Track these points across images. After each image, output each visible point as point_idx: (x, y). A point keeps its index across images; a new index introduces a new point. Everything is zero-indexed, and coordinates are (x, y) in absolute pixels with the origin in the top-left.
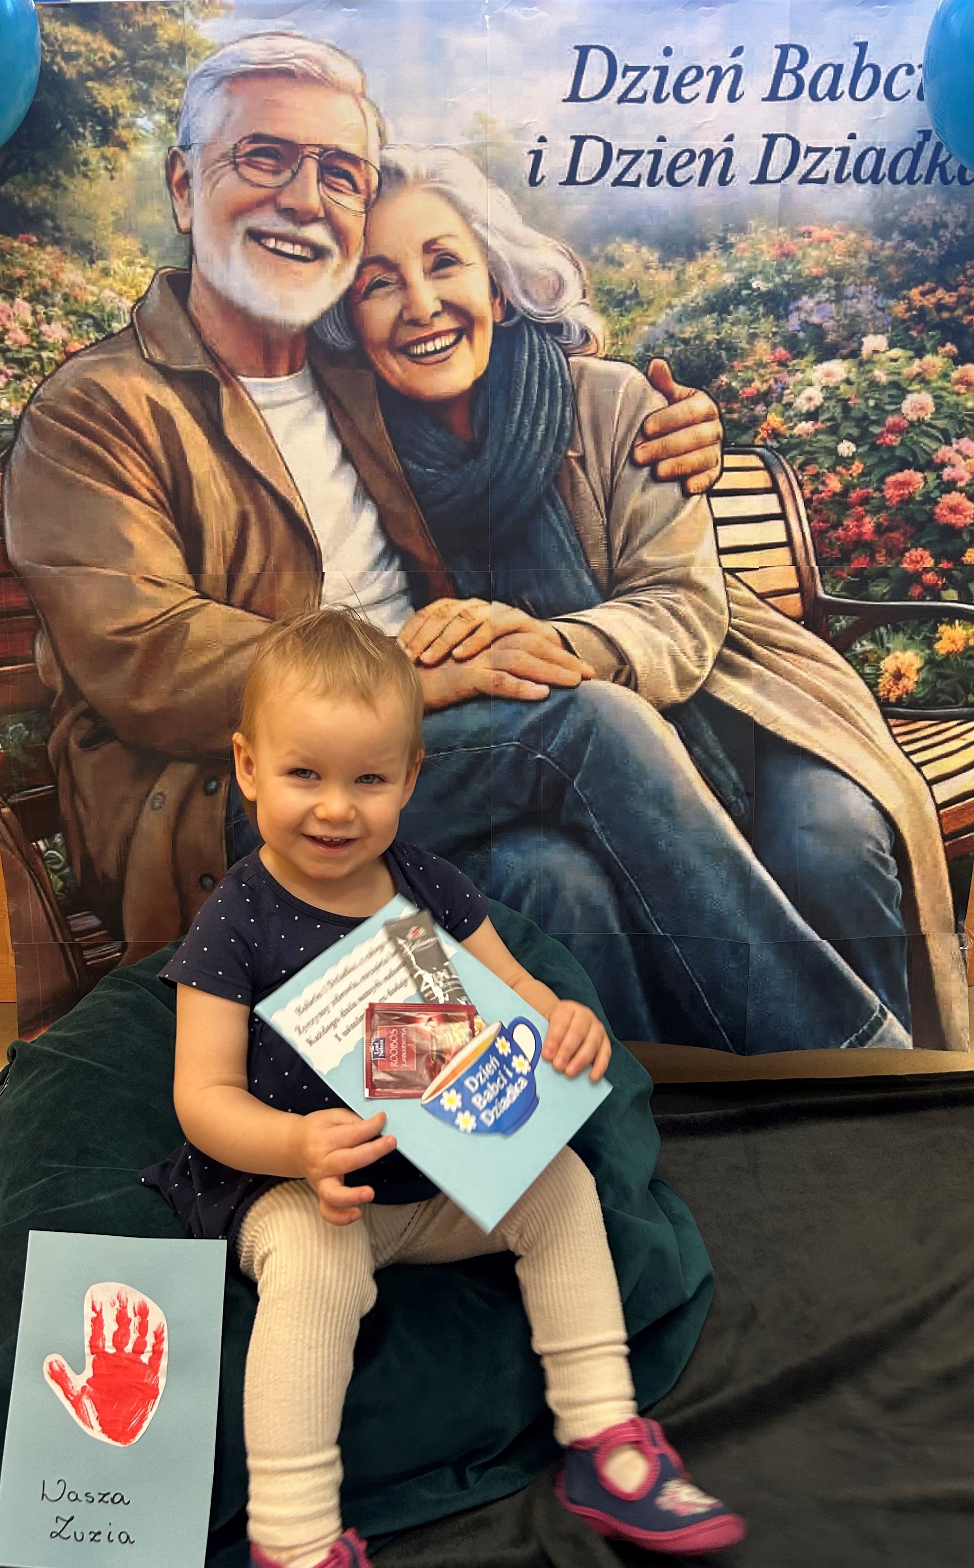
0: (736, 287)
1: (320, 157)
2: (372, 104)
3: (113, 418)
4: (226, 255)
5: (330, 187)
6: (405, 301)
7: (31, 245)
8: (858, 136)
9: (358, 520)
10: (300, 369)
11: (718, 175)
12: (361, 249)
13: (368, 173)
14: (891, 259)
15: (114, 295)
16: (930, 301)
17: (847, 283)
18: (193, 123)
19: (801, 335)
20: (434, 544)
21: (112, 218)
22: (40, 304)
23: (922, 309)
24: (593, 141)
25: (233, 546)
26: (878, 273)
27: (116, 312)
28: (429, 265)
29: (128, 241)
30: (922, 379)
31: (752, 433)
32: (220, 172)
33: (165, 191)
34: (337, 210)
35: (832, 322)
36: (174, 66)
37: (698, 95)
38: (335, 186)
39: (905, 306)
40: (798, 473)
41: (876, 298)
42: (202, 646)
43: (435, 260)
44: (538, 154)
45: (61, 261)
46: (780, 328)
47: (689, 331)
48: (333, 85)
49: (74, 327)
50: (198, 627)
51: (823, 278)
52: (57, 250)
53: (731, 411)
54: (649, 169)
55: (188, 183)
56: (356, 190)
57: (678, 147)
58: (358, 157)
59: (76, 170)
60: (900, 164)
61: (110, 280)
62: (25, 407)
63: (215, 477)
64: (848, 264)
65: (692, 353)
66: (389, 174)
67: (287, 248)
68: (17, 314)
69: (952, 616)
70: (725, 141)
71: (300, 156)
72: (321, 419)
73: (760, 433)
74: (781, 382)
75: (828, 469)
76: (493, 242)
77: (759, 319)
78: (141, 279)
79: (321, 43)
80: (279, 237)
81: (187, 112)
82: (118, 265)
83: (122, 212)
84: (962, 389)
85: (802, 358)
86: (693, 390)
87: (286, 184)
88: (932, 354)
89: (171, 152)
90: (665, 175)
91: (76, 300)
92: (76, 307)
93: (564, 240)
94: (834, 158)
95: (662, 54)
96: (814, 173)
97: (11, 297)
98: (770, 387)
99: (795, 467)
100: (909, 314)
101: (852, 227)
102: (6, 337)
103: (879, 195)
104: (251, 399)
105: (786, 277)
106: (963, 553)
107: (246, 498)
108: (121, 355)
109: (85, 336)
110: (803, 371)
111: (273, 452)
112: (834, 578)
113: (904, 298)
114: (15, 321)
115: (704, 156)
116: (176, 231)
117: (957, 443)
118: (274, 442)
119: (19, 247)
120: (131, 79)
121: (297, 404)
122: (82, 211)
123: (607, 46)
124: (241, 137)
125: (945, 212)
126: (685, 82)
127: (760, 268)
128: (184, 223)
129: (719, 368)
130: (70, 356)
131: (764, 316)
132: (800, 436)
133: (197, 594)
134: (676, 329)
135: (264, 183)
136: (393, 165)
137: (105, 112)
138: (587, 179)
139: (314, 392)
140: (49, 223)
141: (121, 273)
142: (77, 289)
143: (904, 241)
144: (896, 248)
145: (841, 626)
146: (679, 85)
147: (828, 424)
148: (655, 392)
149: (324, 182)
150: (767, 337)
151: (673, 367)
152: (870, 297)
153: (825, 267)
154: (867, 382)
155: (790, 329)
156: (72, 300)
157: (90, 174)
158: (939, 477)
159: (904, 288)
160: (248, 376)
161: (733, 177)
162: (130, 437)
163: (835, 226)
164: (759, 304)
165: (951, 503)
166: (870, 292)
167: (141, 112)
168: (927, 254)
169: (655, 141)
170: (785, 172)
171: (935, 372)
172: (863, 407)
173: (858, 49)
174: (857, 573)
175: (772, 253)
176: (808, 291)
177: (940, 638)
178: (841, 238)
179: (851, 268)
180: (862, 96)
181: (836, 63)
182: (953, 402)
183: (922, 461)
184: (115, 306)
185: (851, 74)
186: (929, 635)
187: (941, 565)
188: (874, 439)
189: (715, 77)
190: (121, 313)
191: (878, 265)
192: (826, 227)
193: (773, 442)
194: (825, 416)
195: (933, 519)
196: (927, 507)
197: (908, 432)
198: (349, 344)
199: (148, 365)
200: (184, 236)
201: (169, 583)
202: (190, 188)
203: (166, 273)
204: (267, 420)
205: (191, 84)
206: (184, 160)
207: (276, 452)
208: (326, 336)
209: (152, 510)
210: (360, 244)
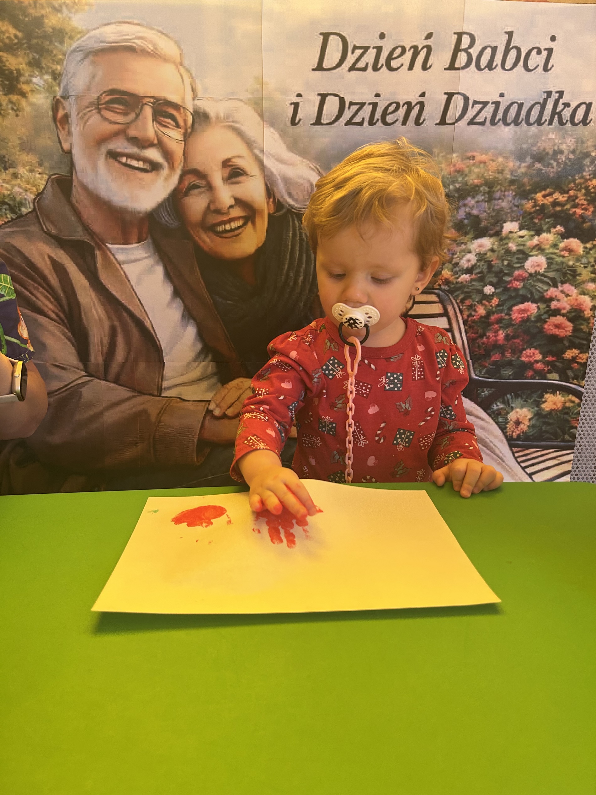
1: (154, 105)
2: (188, 70)
3: (27, 268)
4: (95, 167)
5: (161, 124)
6: (211, 198)
8: (506, 94)
9: (185, 331)
10: (145, 240)
11: (414, 119)
12: (182, 164)
13: (185, 115)
14: (525, 174)
15: (21, 191)
16: (550, 199)
17: (496, 190)
18: (71, 82)
19: (466, 221)
20: (233, 346)
21: (18, 142)
23: (543, 206)
24: (332, 97)
25: (107, 346)
26: (516, 183)
27: (24, 201)
28: (226, 175)
29: (29, 157)
30: (541, 248)
32: (89, 114)
33: (53, 126)
34: (165, 139)
35: (485, 213)
36: (56, 44)
37: (402, 65)
38: (164, 124)
39: (532, 204)
40: (460, 304)
41: (514, 199)
42: (90, 405)
43: (230, 172)
44: (296, 105)
48: (161, 57)
50: (87, 394)
51: (481, 186)
54: (369, 114)
55: (68, 120)
56: (178, 126)
57: (388, 100)
58: (179, 105)
60: (532, 113)
61: (19, 181)
63: (93, 305)
64: (497, 178)
66: (199, 116)
67: (134, 163)
69: (554, 389)
70: (420, 96)
71: (141, 104)
72: (160, 270)
73: (437, 281)
74: (452, 250)
75: (477, 302)
76: (268, 163)
78: (39, 181)
79: (152, 29)
80: (128, 156)
81: (66, 75)
82: (23, 171)
83: (25, 138)
84: (566, 254)
85: (465, 236)
87: (132, 122)
88: (547, 233)
89: (55, 99)
90: (380, 118)
93: (314, 161)
94: (490, 108)
95: (378, 37)
96: (478, 118)
99: (458, 301)
100: (534, 209)
101: (500, 154)
103: (519, 133)
104: (115, 258)
105: (457, 185)
106: (564, 352)
107: (114, 318)
108: (29, 228)
109: (4, 216)
110: (466, 244)
111: (130, 290)
112: (481, 366)
113: (532, 199)
115: (406, 106)
116: (61, 151)
117: (562, 287)
118: (130, 284)
120: (28, 52)
121: (144, 261)
123: (341, 33)
124: (102, 92)
125: (561, 144)
126: (394, 57)
128: (66, 146)
132: (462, 282)
133: (86, 374)
135: (118, 121)
136: (202, 111)
137: (11, 72)
138: (328, 121)
139: (155, 254)
141: (26, 177)
143: (533, 163)
144: (529, 167)
145: (485, 395)
146: (389, 58)
147: (479, 276)
149: (157, 122)
152: (510, 199)
153: (482, 179)
154: (504, 250)
155: (459, 218)
157: (2, 112)
158: (548, 306)
159: (532, 193)
160: (112, 244)
161: (424, 120)
162: (39, 280)
163: (490, 153)
165: (556, 322)
166: (511, 195)
167: (35, 74)
168: (549, 171)
169: (373, 96)
170: (458, 118)
171: (548, 243)
172: (500, 265)
173: (507, 36)
174: (495, 363)
175: (449, 169)
176: (471, 194)
177: (546, 401)
178: (493, 161)
179: (499, 180)
180: (509, 68)
181: (493, 44)
182: (559, 262)
183: (536, 297)
184: (23, 197)
185: (503, 53)
186: (537, 399)
187: (547, 359)
188: (506, 284)
189: (413, 53)
190: (27, 202)
191: (517, 178)
192: (484, 153)
193: (445, 286)
194: (478, 271)
195: (544, 332)
196: (539, 324)
197: (528, 280)
198: (176, 224)
199: (47, 236)
200: (66, 155)
201: (68, 367)
202: (69, 124)
203: (56, 178)
204: (126, 271)
205: (68, 57)
206: (65, 105)
207: (132, 290)
208: (161, 219)
209: (57, 324)
210: (181, 161)
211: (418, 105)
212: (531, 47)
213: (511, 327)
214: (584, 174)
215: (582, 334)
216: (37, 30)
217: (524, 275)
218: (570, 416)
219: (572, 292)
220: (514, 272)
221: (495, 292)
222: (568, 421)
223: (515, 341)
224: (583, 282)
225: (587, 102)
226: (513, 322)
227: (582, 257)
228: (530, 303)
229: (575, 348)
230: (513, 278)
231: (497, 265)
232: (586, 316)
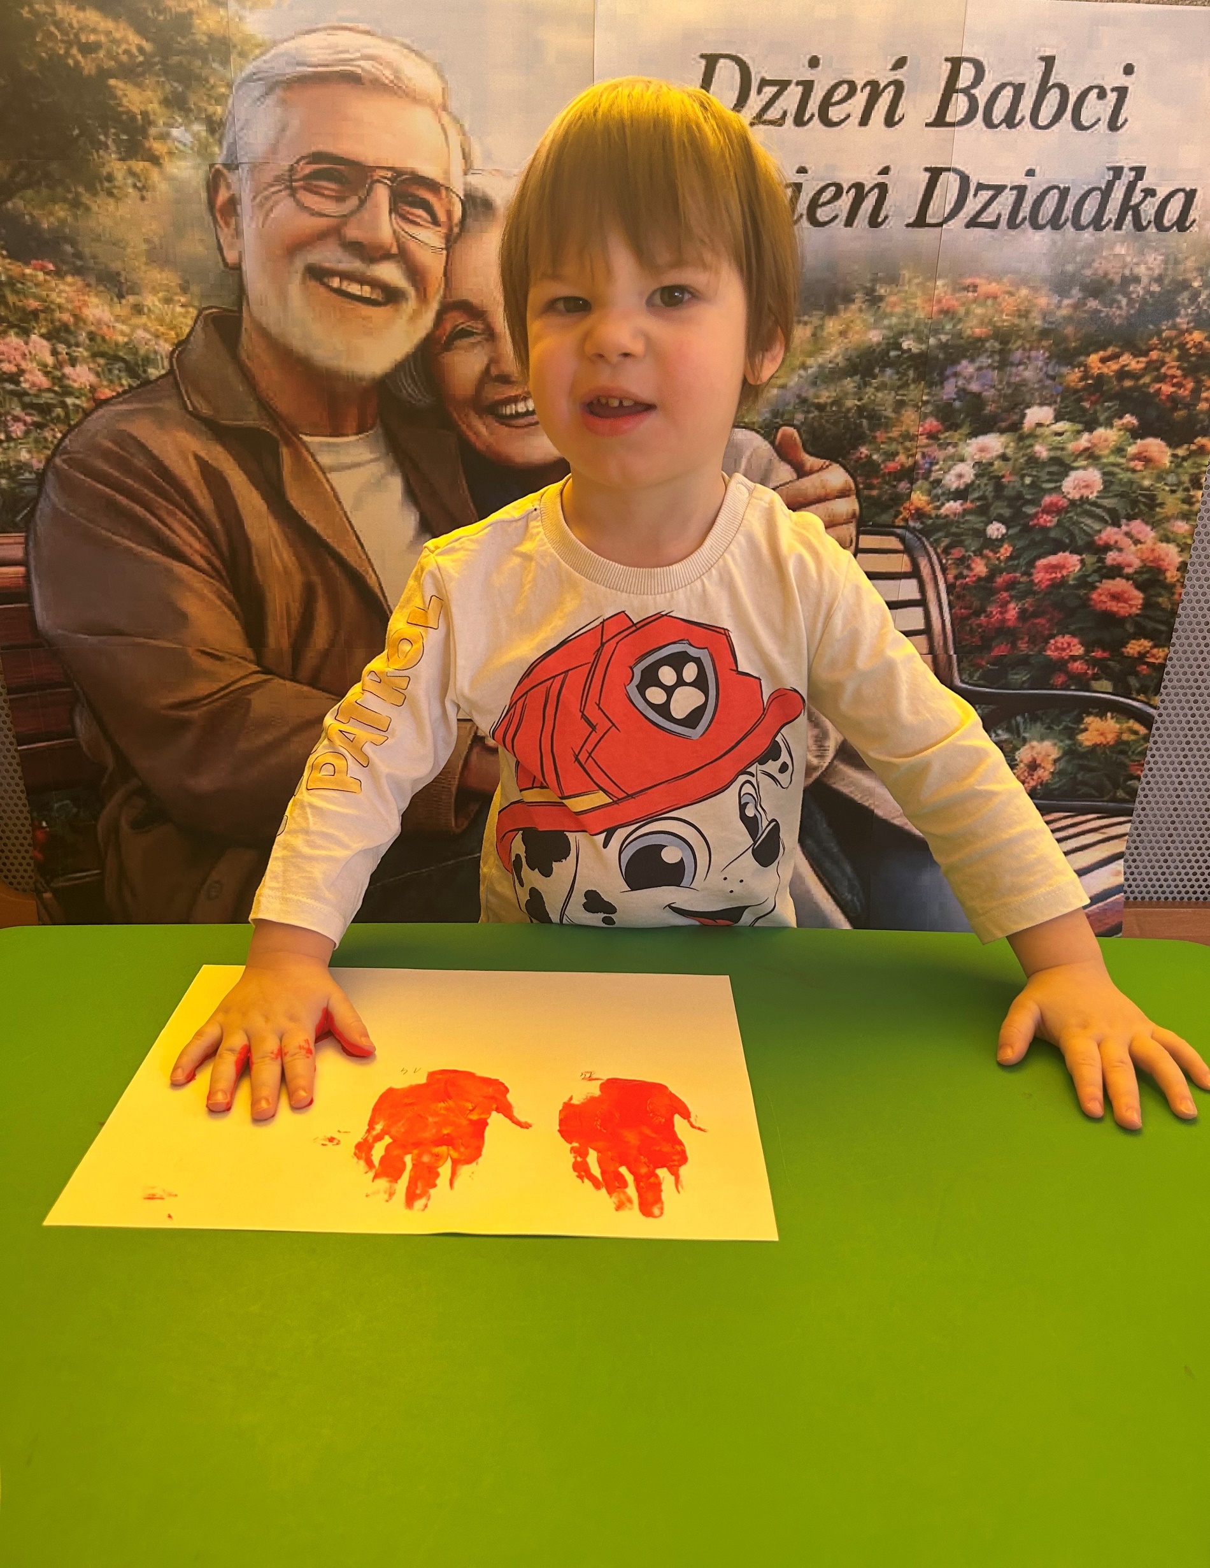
0: (883, 347)
1: (392, 182)
3: (155, 476)
4: (283, 296)
5: (404, 218)
6: (493, 354)
7: (47, 273)
8: (1037, 172)
10: (371, 429)
11: (868, 215)
12: (442, 292)
13: (450, 202)
14: (1069, 319)
15: (148, 336)
16: (1112, 368)
17: (1015, 347)
18: (241, 138)
19: (958, 404)
21: (144, 247)
22: (61, 342)
23: (1100, 377)
25: (299, 619)
26: (1052, 336)
27: (152, 356)
29: (164, 275)
30: (1090, 455)
31: (892, 512)
32: (274, 198)
33: (208, 218)
34: (412, 246)
35: (993, 390)
36: (215, 65)
37: (849, 116)
38: (411, 217)
39: (1079, 375)
40: (942, 556)
41: (1047, 364)
42: (265, 724)
45: (83, 294)
46: (933, 396)
47: (825, 395)
48: (407, 95)
49: (103, 370)
50: (260, 704)
51: (988, 341)
52: (80, 283)
53: (870, 487)
55: (235, 210)
57: (822, 180)
58: (439, 183)
59: (99, 188)
60: (1086, 207)
61: (144, 319)
62: (49, 460)
63: (276, 546)
64: (1018, 325)
65: (827, 421)
66: (474, 204)
67: (354, 289)
68: (33, 352)
69: (1102, 708)
70: (879, 174)
71: (369, 181)
72: (396, 484)
73: (900, 513)
74: (929, 456)
75: (974, 552)
77: (908, 385)
78: (181, 319)
79: (393, 41)
80: (345, 276)
81: (233, 123)
82: (153, 302)
83: (156, 240)
84: (1139, 465)
85: (956, 431)
86: (827, 463)
87: (353, 213)
88: (1106, 427)
89: (213, 170)
90: (805, 212)
91: (104, 339)
92: (104, 348)
94: (1008, 197)
95: (807, 64)
96: (985, 215)
97: (25, 333)
98: (916, 463)
99: (939, 550)
100: (1083, 383)
101: (1024, 282)
102: (22, 379)
103: (1060, 243)
104: (315, 460)
105: (944, 338)
106: (1124, 644)
107: (312, 569)
108: (160, 405)
109: (117, 382)
110: (955, 445)
111: (341, 518)
112: (973, 666)
113: (1080, 365)
114: (31, 361)
115: (853, 191)
116: (221, 265)
117: (1127, 525)
118: (342, 508)
119: (31, 275)
120: (163, 79)
121: (368, 466)
122: (108, 236)
123: (740, 55)
124: (298, 157)
125: (1137, 264)
126: (833, 100)
127: (912, 326)
128: (231, 256)
129: (859, 439)
130: (100, 403)
131: (914, 381)
132: (947, 516)
133: (258, 669)
134: (810, 393)
135: (326, 212)
136: (480, 195)
137: (133, 118)
139: (388, 454)
140: (68, 249)
141: (157, 311)
142: (105, 328)
143: (1086, 298)
144: (1076, 307)
146: (826, 103)
147: (978, 504)
148: (782, 463)
149: (397, 213)
150: (916, 406)
151: (804, 436)
152: (1040, 364)
153: (990, 328)
154: (1025, 458)
155: (945, 397)
156: (99, 339)
157: (115, 191)
158: (1101, 560)
159: (1081, 354)
160: (312, 435)
161: (886, 217)
162: (178, 498)
163: (1005, 280)
164: (909, 367)
165: (1114, 590)
166: (1041, 358)
167: (176, 121)
168: (1114, 313)
169: (794, 171)
170: (949, 214)
171: (1107, 447)
172: (1018, 485)
173: (1044, 64)
174: (998, 660)
175: (928, 309)
176: (968, 354)
177: (1086, 730)
178: (1011, 294)
179: (1021, 330)
180: (1045, 123)
181: (1018, 80)
182: (1125, 480)
183: (1080, 543)
184: (152, 349)
185: (1034, 97)
186: (1070, 725)
187: (1093, 654)
188: (1026, 520)
189: (870, 94)
190: (159, 357)
191: (1054, 326)
192: (995, 280)
193: (915, 522)
194: (976, 495)
195: (1090, 606)
196: (1082, 592)
197: (1067, 512)
198: (427, 401)
199: (193, 419)
200: (232, 272)
201: (227, 656)
202: (238, 216)
203: (211, 313)
204: (334, 484)
205: (238, 89)
206: (230, 181)
207: (345, 519)
208: (401, 391)
209: (207, 578)
210: (440, 286)
211: (876, 191)
212: (1087, 86)
213: (1031, 596)
214: (1178, 320)
215: (1159, 613)
216: (179, 39)
217: (1061, 503)
218: (1129, 757)
219: (1146, 535)
220: (1042, 497)
221: (1006, 534)
222: (1124, 766)
223: (1037, 621)
224: (1168, 519)
225: (1188, 189)
226: (1035, 588)
227: (1168, 472)
228: (1067, 554)
229: (1145, 638)
230: (1040, 509)
231: (1011, 484)
232: (1169, 580)
